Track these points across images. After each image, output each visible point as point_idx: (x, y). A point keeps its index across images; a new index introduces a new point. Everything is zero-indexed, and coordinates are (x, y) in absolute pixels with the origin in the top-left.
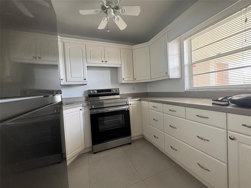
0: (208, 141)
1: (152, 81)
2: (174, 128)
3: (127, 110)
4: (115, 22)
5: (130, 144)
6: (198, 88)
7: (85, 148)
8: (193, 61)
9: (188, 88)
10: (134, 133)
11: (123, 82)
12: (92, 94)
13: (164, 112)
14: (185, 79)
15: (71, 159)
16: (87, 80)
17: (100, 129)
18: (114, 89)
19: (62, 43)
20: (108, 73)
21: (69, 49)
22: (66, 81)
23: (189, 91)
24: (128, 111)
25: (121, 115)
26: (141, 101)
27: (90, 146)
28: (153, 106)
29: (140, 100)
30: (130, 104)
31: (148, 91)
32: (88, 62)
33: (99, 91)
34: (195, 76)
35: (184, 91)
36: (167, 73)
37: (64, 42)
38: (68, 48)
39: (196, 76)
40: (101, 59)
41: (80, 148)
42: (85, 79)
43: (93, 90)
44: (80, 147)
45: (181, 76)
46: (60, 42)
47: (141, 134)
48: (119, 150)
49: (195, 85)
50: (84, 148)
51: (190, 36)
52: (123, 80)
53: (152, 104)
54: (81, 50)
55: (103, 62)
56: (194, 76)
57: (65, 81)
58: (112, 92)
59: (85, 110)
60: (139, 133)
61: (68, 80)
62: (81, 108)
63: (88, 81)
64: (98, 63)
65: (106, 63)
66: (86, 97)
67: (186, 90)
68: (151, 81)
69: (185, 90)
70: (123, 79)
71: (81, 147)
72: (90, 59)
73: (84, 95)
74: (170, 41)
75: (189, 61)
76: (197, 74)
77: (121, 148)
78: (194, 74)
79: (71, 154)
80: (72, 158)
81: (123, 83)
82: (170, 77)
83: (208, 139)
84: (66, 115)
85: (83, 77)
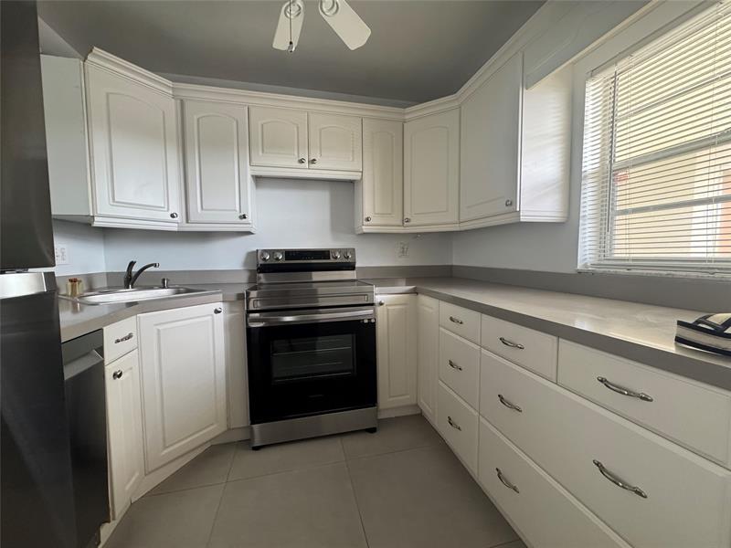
0: (640, 493)
1: (463, 229)
2: (511, 406)
3: (366, 321)
4: (324, 16)
5: (372, 430)
6: (631, 263)
7: (229, 429)
8: (617, 160)
9: (589, 262)
10: (390, 397)
11: (366, 229)
12: (268, 262)
13: (483, 344)
14: (581, 228)
15: (180, 460)
16: (249, 219)
17: (275, 375)
18: (340, 251)
19: (179, 101)
20: (321, 198)
21: (198, 120)
22: (187, 222)
23: (593, 273)
24: (371, 326)
25: (350, 336)
26: (419, 295)
27: (245, 425)
28: (451, 319)
29: (415, 292)
30: (381, 304)
31: (454, 264)
32: (254, 162)
33: (289, 254)
34: (621, 217)
35: (574, 272)
36: (510, 203)
37: (182, 101)
38: (195, 118)
39: (624, 217)
40: (296, 154)
41: (212, 428)
42: (244, 217)
43: (272, 252)
44: (212, 425)
45: (566, 215)
46: (173, 100)
47: (414, 402)
48: (334, 448)
49: (620, 252)
50: (224, 429)
51: (614, 60)
52: (365, 223)
53: (449, 309)
54: (235, 123)
55: (301, 161)
56: (617, 218)
57: (185, 221)
58: (332, 260)
59: (231, 312)
60: (407, 399)
61: (192, 219)
62: (219, 305)
63: (253, 223)
64: (286, 165)
65: (312, 166)
66: (250, 271)
67: (580, 266)
68: (458, 229)
69: (578, 267)
70: (368, 220)
71: (215, 426)
72: (261, 153)
73: (246, 263)
74: (529, 82)
75: (604, 160)
76: (628, 207)
77: (338, 441)
78: (618, 209)
79: (176, 446)
80: (182, 456)
81: (365, 231)
82: (523, 219)
83: (641, 488)
84: (160, 328)
85: (238, 209)
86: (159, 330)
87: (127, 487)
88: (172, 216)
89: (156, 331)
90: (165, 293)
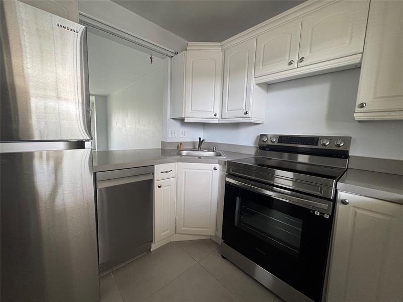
7: (216, 236)
16: (249, 114)
21: (230, 58)
22: (222, 118)
30: (344, 202)
32: (256, 75)
33: (282, 138)
37: (225, 51)
42: (246, 113)
43: (268, 136)
46: (221, 53)
50: (214, 234)
54: (248, 52)
55: (290, 63)
58: (319, 146)
61: (224, 116)
65: (302, 64)
66: (257, 147)
70: (361, 106)
72: (261, 67)
84: (187, 170)
85: (244, 108)
86: (185, 172)
87: (163, 234)
88: (215, 115)
89: (184, 172)
90: (211, 154)
